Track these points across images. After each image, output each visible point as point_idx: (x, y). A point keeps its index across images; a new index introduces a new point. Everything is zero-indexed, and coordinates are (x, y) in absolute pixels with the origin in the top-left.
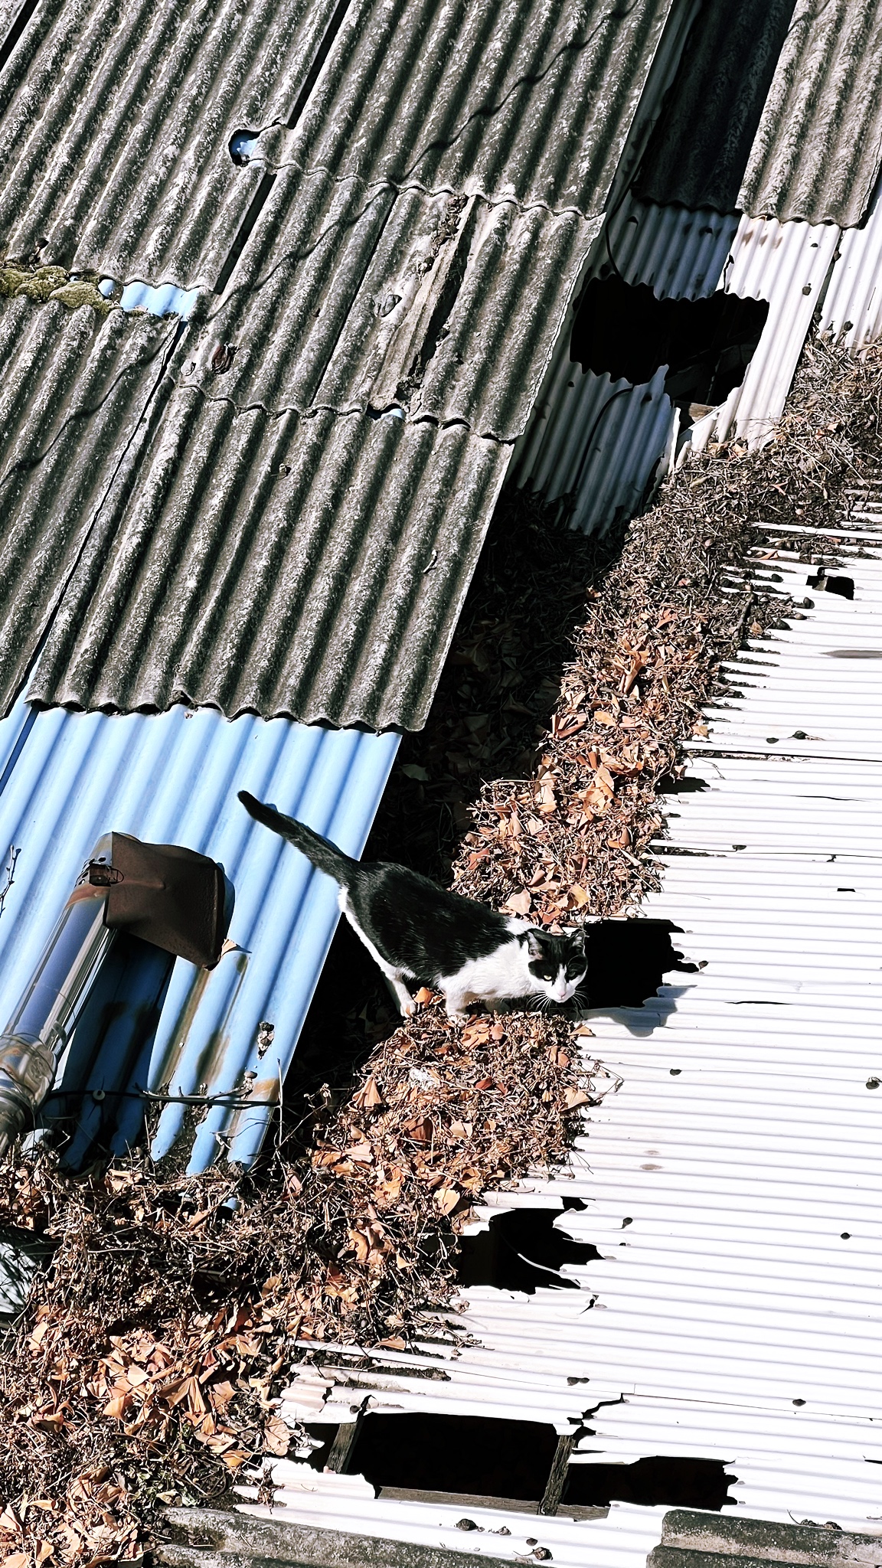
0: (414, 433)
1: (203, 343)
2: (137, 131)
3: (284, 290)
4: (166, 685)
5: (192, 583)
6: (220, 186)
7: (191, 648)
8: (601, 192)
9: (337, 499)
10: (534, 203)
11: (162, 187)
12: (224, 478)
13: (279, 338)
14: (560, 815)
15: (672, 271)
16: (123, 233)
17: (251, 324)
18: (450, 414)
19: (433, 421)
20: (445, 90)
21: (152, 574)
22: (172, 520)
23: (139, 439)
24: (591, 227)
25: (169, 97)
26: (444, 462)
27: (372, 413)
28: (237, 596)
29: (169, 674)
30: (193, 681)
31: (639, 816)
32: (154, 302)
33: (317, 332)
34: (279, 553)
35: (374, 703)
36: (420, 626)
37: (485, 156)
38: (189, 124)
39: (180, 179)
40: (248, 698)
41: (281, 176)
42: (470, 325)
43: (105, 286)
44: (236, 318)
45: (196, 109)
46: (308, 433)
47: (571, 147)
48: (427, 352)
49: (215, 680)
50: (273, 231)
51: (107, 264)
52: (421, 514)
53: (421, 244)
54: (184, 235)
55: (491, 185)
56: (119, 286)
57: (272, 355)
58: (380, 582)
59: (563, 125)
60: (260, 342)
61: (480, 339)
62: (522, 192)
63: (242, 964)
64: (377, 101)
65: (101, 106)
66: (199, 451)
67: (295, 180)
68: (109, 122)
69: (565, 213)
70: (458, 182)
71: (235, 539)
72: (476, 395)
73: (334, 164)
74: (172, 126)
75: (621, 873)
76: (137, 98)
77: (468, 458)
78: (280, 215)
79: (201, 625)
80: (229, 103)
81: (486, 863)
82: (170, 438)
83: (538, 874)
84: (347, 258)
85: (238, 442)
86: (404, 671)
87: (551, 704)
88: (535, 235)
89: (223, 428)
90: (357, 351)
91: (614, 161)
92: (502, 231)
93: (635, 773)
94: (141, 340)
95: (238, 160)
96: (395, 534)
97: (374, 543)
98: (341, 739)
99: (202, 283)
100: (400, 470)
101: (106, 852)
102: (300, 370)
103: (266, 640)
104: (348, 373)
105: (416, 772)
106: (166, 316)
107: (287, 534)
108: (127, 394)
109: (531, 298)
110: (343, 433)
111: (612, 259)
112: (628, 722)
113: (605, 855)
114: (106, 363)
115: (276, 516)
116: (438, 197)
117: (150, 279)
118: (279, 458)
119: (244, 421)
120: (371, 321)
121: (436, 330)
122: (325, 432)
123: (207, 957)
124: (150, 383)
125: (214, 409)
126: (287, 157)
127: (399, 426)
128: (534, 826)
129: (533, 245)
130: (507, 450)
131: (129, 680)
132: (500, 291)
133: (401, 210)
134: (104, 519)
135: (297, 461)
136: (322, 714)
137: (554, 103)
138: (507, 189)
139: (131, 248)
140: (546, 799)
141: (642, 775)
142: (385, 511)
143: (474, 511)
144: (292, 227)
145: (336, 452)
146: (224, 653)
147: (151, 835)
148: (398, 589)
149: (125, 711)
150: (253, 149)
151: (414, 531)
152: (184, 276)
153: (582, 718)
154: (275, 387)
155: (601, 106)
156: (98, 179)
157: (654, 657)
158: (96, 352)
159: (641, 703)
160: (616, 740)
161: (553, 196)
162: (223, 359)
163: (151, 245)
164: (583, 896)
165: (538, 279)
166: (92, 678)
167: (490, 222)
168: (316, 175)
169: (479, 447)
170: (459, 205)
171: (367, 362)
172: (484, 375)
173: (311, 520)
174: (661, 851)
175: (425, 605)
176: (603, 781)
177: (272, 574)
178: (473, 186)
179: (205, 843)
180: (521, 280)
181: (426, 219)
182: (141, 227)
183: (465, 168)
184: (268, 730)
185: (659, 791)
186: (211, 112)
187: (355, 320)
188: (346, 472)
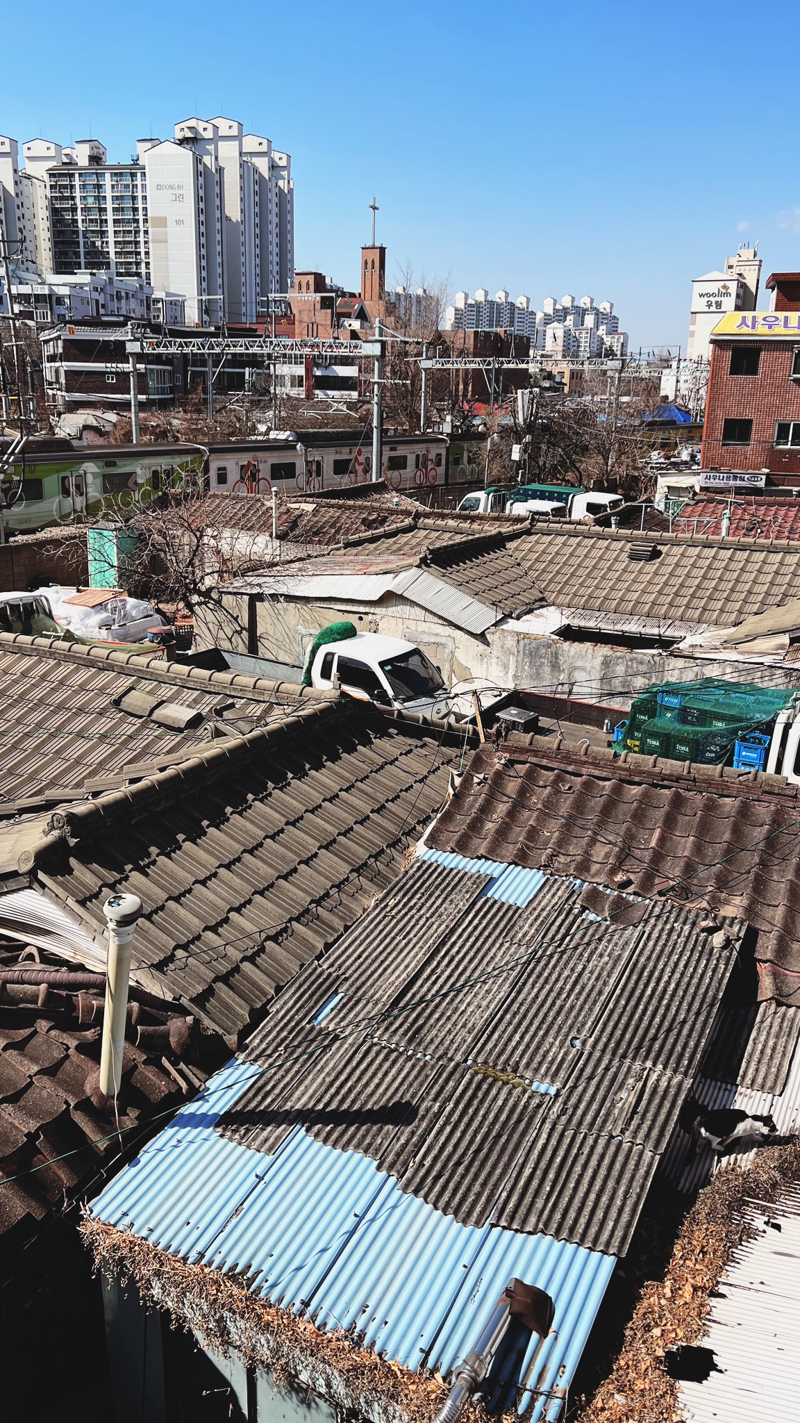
0: (626, 1146)
1: (557, 1105)
2: (541, 1033)
3: (585, 1090)
4: (537, 1225)
5: (548, 1189)
6: (566, 1054)
7: (546, 1212)
8: (691, 1072)
9: (599, 1166)
10: (669, 1073)
11: (548, 1052)
12: (561, 1153)
13: (582, 1106)
14: (672, 1300)
15: (715, 1102)
16: (534, 1065)
17: (573, 1100)
18: (638, 1142)
19: (633, 1143)
20: (640, 1032)
21: (535, 1183)
22: (543, 1165)
23: (534, 1135)
24: (688, 1083)
25: (552, 1023)
26: (636, 1158)
27: (612, 1137)
28: (562, 1196)
29: (538, 1221)
30: (546, 1225)
31: (702, 1305)
32: (542, 1089)
33: (595, 1106)
34: (578, 1183)
35: (608, 1244)
36: (625, 1217)
37: (653, 1055)
38: (558, 1032)
39: (554, 1050)
40: (564, 1235)
41: (586, 1053)
42: (646, 1111)
43: (527, 1081)
44: (568, 1098)
45: (560, 1028)
46: (590, 1141)
47: (681, 1055)
48: (631, 1118)
49: (554, 1225)
50: (582, 1070)
51: (528, 1074)
52: (627, 1176)
53: (631, 1081)
54: (554, 1068)
55: (654, 1064)
56: (532, 1082)
57: (580, 1112)
58: (612, 1198)
59: (679, 1048)
60: (576, 1107)
61: (650, 1116)
62: (665, 1068)
63: (556, 1338)
64: (618, 1033)
65: (531, 1024)
66: (554, 1142)
67: (590, 1054)
68: (533, 1029)
69: (679, 1078)
70: (644, 1062)
71: (564, 1175)
72: (648, 1136)
73: (603, 1051)
74: (552, 1032)
75: (695, 1327)
76: (542, 1022)
77: (644, 1157)
78: (585, 1065)
79: (550, 1205)
80: (571, 1027)
81: (645, 1313)
82: (544, 1136)
83: (664, 1322)
84: (606, 1083)
85: (567, 1141)
86: (619, 1233)
87: (671, 1255)
88: (669, 1083)
89: (562, 1135)
90: (608, 1115)
91: (695, 1062)
92: (658, 1080)
93: (700, 1287)
94: (537, 1101)
95: (573, 1046)
96: (618, 1182)
97: (611, 1184)
98: (596, 1255)
99: (558, 1085)
100: (620, 1158)
101: (512, 1285)
102: (589, 1118)
103: (572, 1214)
104: (605, 1122)
105: (622, 1273)
106: (546, 1094)
107: (581, 1176)
108: (531, 1119)
109: (667, 1105)
110: (602, 1142)
111: (695, 1094)
112: (698, 1267)
113: (689, 1319)
114: (525, 1107)
115: (578, 1169)
116: (637, 1066)
117: (541, 1081)
118: (580, 1148)
119: (569, 1133)
120: (613, 1105)
121: (634, 1112)
122: (596, 1141)
123: (544, 1334)
124: (539, 1116)
125: (560, 1128)
126: (588, 1047)
127: (621, 1143)
128: (663, 1302)
129: (668, 1087)
130: (658, 1157)
131: (524, 1221)
132: (657, 1101)
133: (624, 1069)
134: (520, 1161)
135: (586, 1150)
136: (590, 1245)
137: (676, 1041)
138: (660, 1067)
139: (537, 1070)
140: (668, 1292)
141: (703, 1289)
142: (615, 1173)
143: (646, 1178)
144: (589, 1070)
145: (599, 1149)
146: (558, 1216)
147: (528, 1281)
148: (618, 1202)
149: (522, 1232)
150: (578, 1043)
151: (625, 1181)
152: (553, 1081)
153: (681, 1262)
154: (580, 1123)
155: (692, 1044)
156: (528, 1046)
157: (708, 1243)
158: (522, 1103)
159: (703, 1260)
160: (695, 1272)
161: (675, 1071)
162: (563, 1112)
163: (543, 1070)
164: (681, 1334)
165: (670, 1098)
166: (512, 1218)
167: (654, 1077)
168: (597, 1054)
169: (648, 1154)
170: (644, 1069)
171: (611, 1118)
172: (650, 1129)
173: (590, 1172)
174: (709, 1320)
175: (627, 1209)
176: (688, 1289)
177: (575, 1189)
178: (649, 1064)
179: (546, 1287)
180: (664, 1098)
181: (632, 1073)
182: (540, 1063)
183: (646, 1058)
184: (571, 1247)
185: (709, 1296)
186: (565, 1030)
187: (608, 1104)
188: (602, 1157)
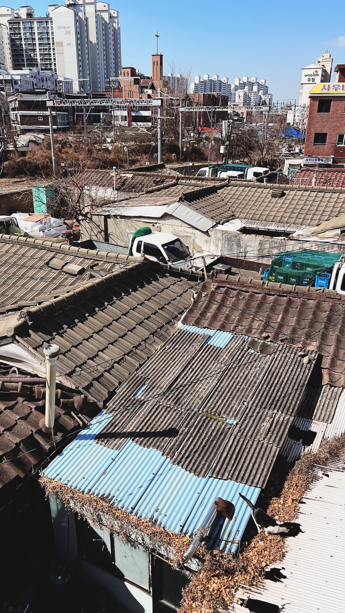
0: (265, 445)
1: (237, 428)
2: (230, 399)
3: (248, 422)
4: (228, 476)
5: (233, 462)
6: (241, 408)
7: (232, 471)
8: (293, 414)
9: (254, 453)
10: (284, 415)
11: (233, 407)
12: (238, 447)
13: (247, 429)
14: (283, 505)
15: (303, 426)
16: (227, 412)
17: (244, 426)
18: (271, 443)
19: (268, 443)
20: (272, 398)
21: (227, 460)
22: (231, 452)
23: (227, 441)
24: (292, 419)
25: (235, 395)
26: (269, 449)
27: (260, 441)
28: (239, 465)
29: (229, 475)
30: (232, 476)
31: (296, 507)
32: (231, 422)
33: (253, 429)
34: (245, 459)
35: (257, 483)
36: (265, 473)
37: (277, 408)
38: (237, 399)
39: (236, 406)
40: (239, 480)
41: (249, 407)
42: (274, 430)
43: (224, 419)
44: (242, 425)
45: (238, 397)
46: (250, 443)
47: (289, 408)
48: (268, 433)
49: (235, 476)
50: (247, 414)
51: (225, 416)
52: (266, 456)
53: (268, 418)
54: (236, 413)
55: (278, 411)
56: (226, 419)
57: (246, 431)
58: (259, 465)
59: (288, 405)
60: (245, 429)
61: (275, 432)
62: (282, 413)
63: (236, 520)
64: (263, 399)
65: (226, 395)
66: (235, 443)
67: (251, 408)
68: (227, 398)
69: (288, 417)
70: (273, 410)
71: (239, 456)
72: (274, 440)
73: (256, 406)
74: (235, 399)
75: (293, 515)
76: (231, 395)
77: (273, 449)
78: (249, 412)
79: (234, 468)
80: (243, 397)
81: (272, 510)
82: (231, 441)
83: (280, 513)
84: (257, 419)
85: (241, 443)
86: (262, 479)
87: (283, 487)
88: (284, 419)
89: (239, 441)
90: (258, 432)
91: (295, 410)
92: (279, 418)
93: (295, 500)
94: (228, 427)
95: (243, 404)
96: (262, 459)
97: (259, 460)
98: (252, 488)
99: (237, 420)
100: (263, 450)
101: (218, 500)
102: (250, 434)
103: (243, 472)
104: (257, 435)
105: (263, 495)
106: (232, 424)
107: (247, 457)
108: (226, 434)
109: (283, 428)
110: (255, 443)
111: (295, 423)
112: (294, 492)
113: (290, 512)
114: (224, 429)
115: (245, 454)
116: (270, 412)
117: (230, 419)
118: (246, 446)
119: (242, 440)
120: (260, 428)
121: (269, 431)
122: (253, 443)
123: (231, 518)
124: (229, 433)
125: (238, 438)
126: (250, 405)
127: (263, 443)
128: (280, 505)
129: (283, 420)
130: (278, 449)
131: (223, 475)
132: (278, 426)
133: (265, 413)
134: (221, 451)
135: (249, 446)
136: (250, 484)
137: (287, 402)
138: (280, 412)
139: (228, 414)
140: (282, 502)
141: (296, 500)
142: (261, 455)
143: (273, 457)
144: (250, 414)
145: (254, 446)
146: (237, 473)
147: (224, 498)
148: (262, 467)
149: (222, 479)
150: (246, 403)
151: (265, 459)
152: (235, 419)
153: (288, 490)
154: (246, 436)
155: (294, 403)
156: (225, 405)
157: (299, 482)
158: (222, 428)
159: (297, 489)
160: (293, 494)
161: (286, 414)
162: (239, 431)
163: (231, 414)
164: (287, 518)
165: (284, 425)
166: (218, 474)
167: (277, 416)
168: (254, 407)
169: (274, 448)
170: (273, 414)
171: (259, 434)
172: (276, 437)
173: (250, 455)
174: (299, 512)
175: (266, 470)
176: (290, 500)
177: (244, 462)
178: (275, 411)
179: (232, 501)
180: (281, 425)
181: (269, 415)
182: (230, 412)
183: (274, 409)
184: (242, 485)
185: (299, 503)
186: (240, 398)
187: (258, 428)
188: (255, 449)
